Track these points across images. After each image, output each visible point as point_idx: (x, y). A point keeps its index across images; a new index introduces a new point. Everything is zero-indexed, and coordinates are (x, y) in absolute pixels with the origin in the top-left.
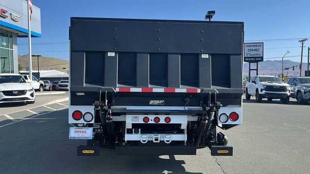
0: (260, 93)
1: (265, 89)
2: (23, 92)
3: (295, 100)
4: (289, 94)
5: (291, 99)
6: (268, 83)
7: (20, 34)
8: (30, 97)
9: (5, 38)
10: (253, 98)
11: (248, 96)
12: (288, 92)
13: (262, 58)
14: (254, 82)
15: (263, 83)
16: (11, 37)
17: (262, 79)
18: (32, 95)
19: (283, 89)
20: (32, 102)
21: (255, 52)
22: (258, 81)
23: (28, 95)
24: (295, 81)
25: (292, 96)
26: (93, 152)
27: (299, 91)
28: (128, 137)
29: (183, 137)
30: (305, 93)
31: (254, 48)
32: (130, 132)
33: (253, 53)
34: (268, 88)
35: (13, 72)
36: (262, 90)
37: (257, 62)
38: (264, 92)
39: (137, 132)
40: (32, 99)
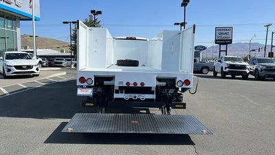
0: (224, 70)
1: (229, 67)
2: (30, 67)
3: (254, 77)
4: (248, 72)
5: (250, 76)
6: (231, 63)
7: (22, 17)
8: (36, 71)
9: (9, 21)
10: (219, 75)
11: (215, 73)
12: (247, 70)
13: (231, 40)
14: (220, 61)
15: (227, 62)
16: (15, 20)
17: (227, 59)
18: (37, 69)
19: (244, 67)
20: (38, 75)
21: (225, 36)
22: (223, 60)
23: (34, 69)
24: (255, 61)
25: (251, 73)
26: (92, 105)
27: (256, 69)
28: (116, 96)
29: (153, 96)
30: (261, 70)
31: (224, 32)
32: (117, 92)
33: (223, 36)
34: (231, 66)
35: (16, 50)
36: (226, 68)
37: (226, 44)
38: (227, 70)
39: (122, 92)
40: (37, 73)
